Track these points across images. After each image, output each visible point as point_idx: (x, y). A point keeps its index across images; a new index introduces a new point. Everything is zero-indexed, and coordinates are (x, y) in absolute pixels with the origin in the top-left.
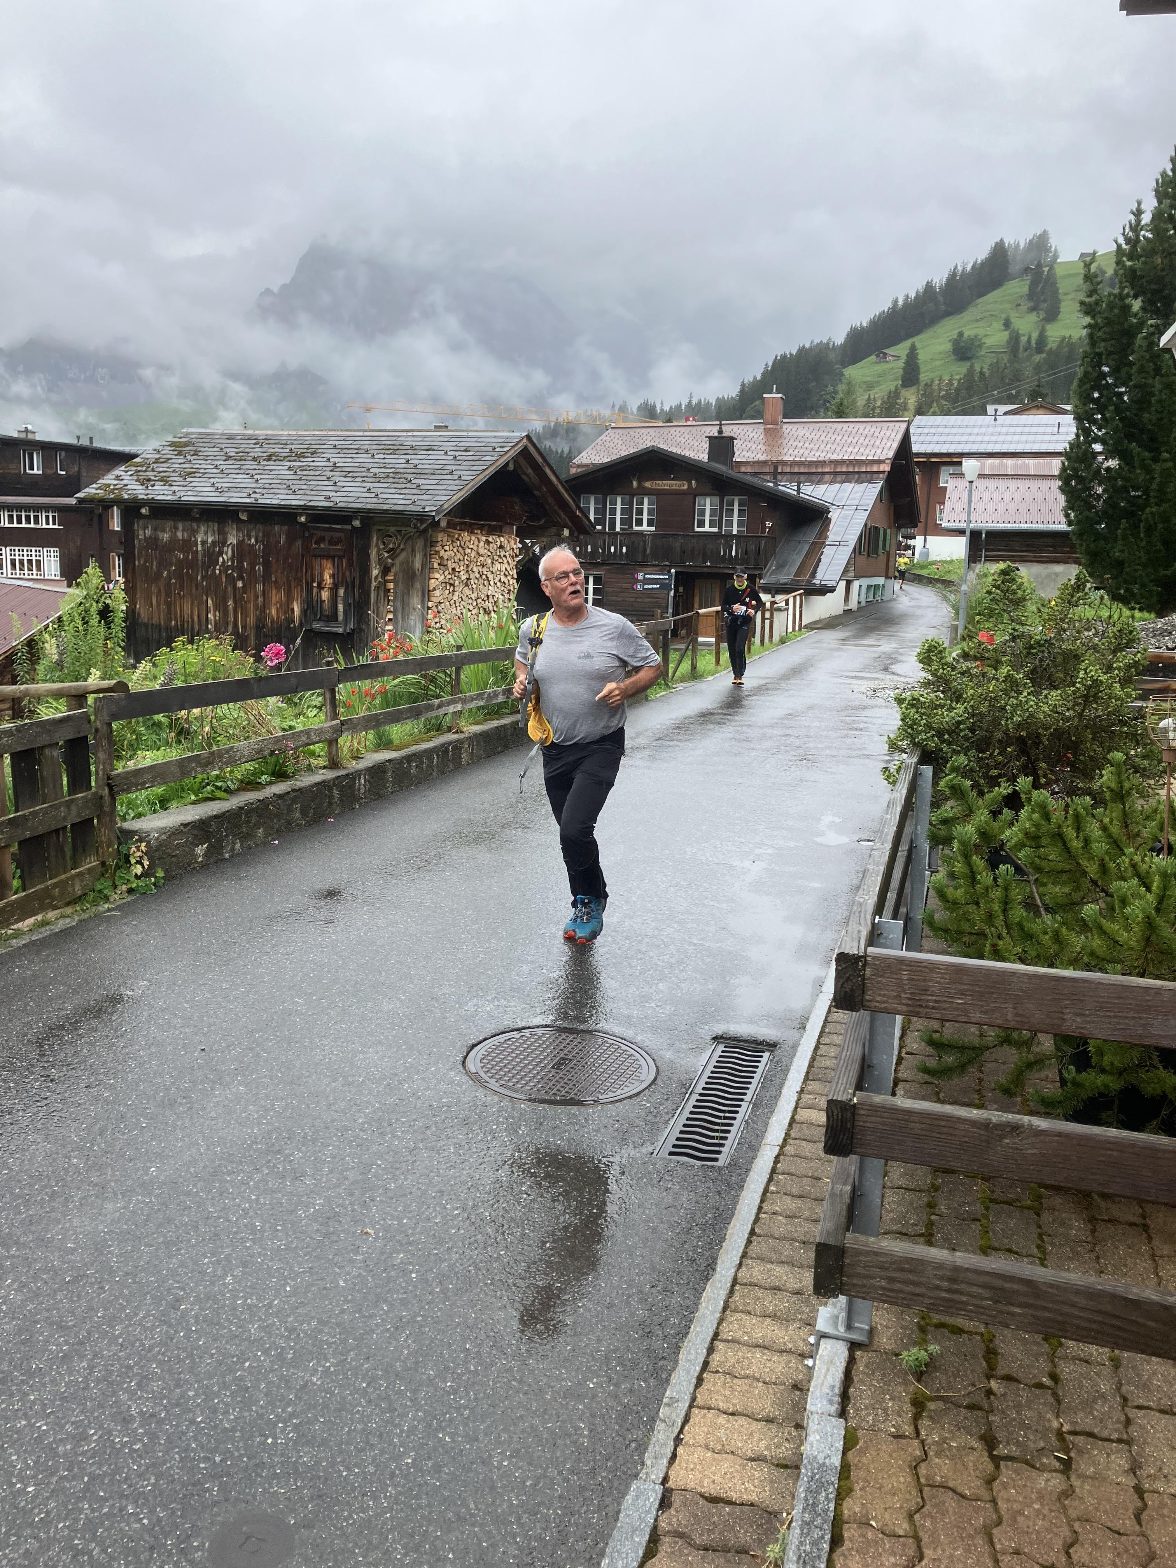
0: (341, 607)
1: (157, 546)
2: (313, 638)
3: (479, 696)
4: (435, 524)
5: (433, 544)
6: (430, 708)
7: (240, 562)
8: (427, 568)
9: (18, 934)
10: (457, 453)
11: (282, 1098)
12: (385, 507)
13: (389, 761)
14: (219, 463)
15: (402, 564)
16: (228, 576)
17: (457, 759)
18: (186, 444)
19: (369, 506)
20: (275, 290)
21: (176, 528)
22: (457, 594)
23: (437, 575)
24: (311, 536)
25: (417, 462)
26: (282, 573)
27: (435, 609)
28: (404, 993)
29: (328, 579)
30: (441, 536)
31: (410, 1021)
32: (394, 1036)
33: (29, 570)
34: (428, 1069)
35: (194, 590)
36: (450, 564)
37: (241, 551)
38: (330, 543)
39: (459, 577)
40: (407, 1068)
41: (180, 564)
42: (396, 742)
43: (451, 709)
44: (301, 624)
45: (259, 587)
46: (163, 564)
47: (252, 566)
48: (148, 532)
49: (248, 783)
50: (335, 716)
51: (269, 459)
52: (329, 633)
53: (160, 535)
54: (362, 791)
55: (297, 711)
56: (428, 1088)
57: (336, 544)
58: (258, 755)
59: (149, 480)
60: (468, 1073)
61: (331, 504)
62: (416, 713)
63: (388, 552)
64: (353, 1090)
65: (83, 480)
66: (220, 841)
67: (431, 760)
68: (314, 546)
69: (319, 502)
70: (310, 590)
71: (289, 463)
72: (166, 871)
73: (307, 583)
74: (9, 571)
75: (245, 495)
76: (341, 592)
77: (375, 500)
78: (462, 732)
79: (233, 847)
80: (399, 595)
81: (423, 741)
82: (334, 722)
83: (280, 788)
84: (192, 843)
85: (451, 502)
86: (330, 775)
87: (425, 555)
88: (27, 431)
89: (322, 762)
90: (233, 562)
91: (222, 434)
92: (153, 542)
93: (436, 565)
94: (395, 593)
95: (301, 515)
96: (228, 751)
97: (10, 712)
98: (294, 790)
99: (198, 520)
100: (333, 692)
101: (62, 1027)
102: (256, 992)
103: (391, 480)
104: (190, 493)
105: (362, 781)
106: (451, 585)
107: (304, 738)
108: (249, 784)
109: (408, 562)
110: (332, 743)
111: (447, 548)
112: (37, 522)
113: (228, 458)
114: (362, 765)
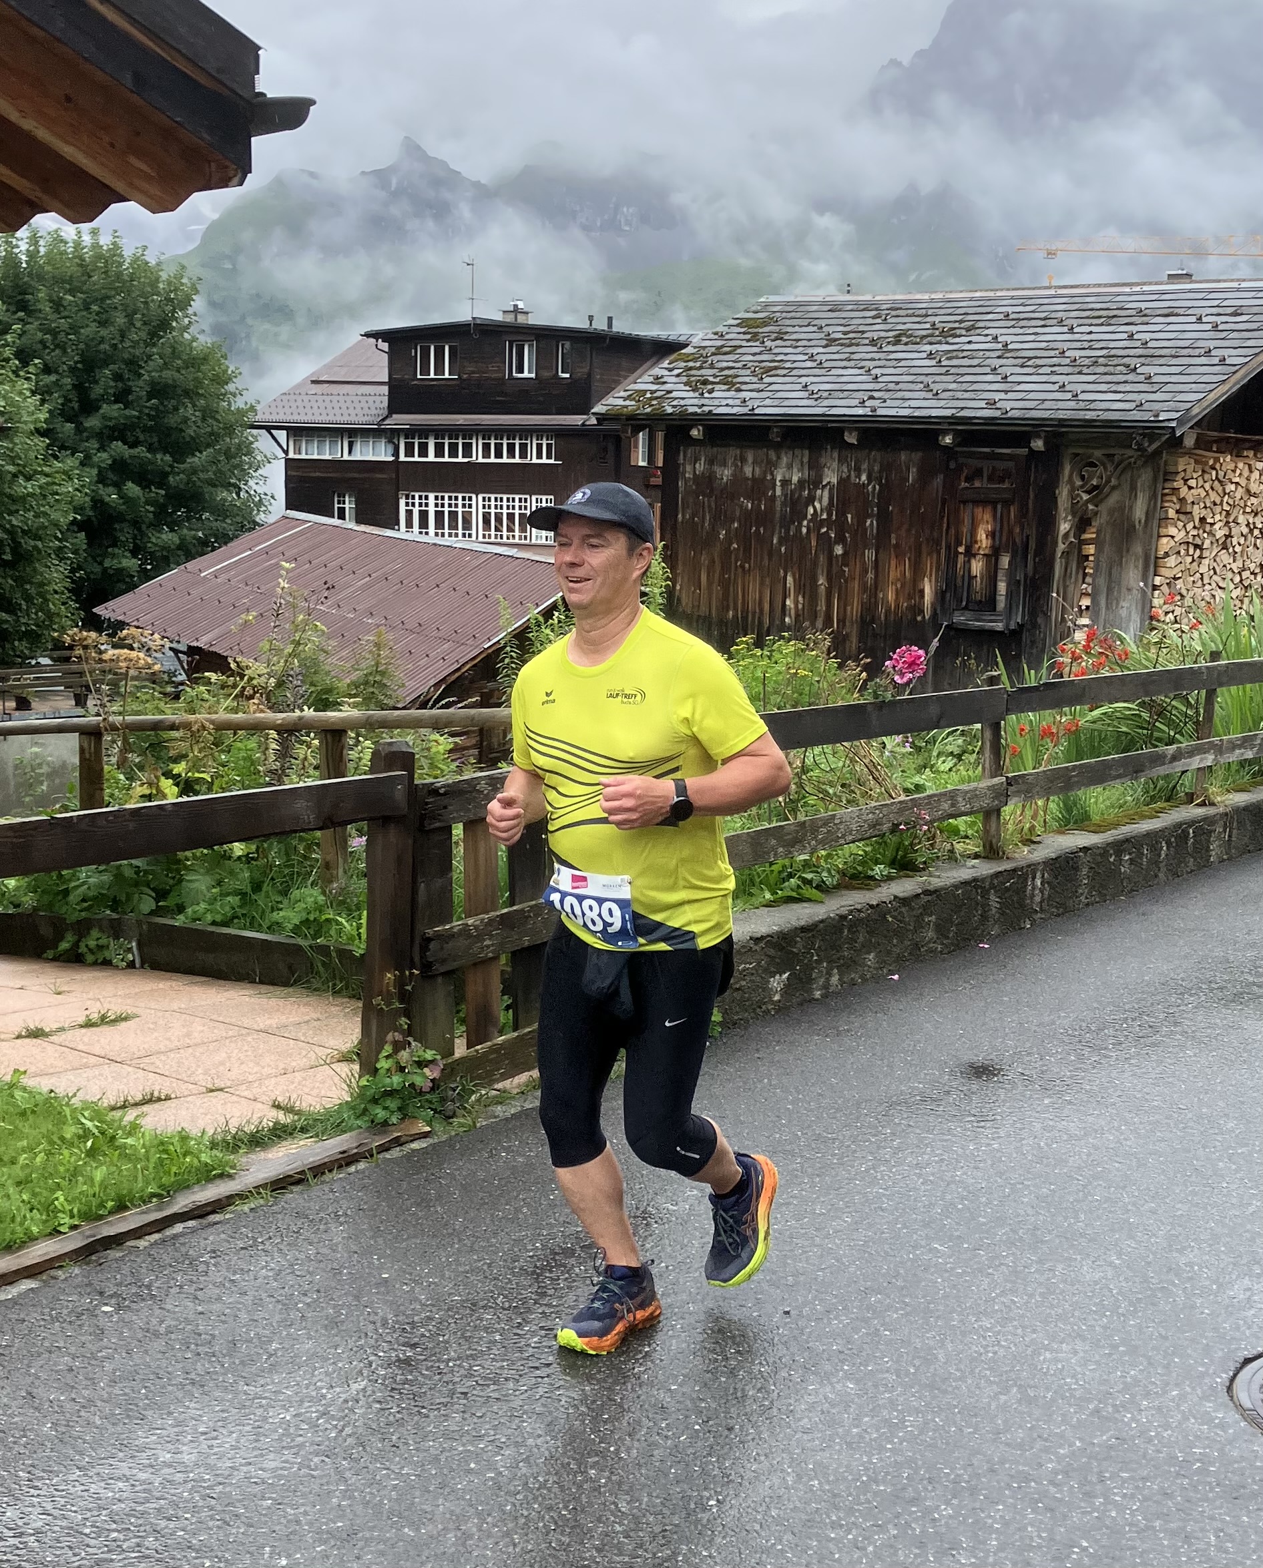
0: (1002, 587)
1: (712, 490)
2: (956, 639)
3: (1246, 742)
4: (1175, 443)
5: (1169, 476)
6: (1159, 759)
7: (842, 514)
8: (1156, 520)
9: (503, 1098)
10: (1219, 319)
11: (918, 1411)
12: (1089, 415)
13: (1085, 849)
14: (815, 350)
15: (1111, 512)
16: (820, 537)
17: (1202, 849)
18: (765, 323)
19: (1061, 415)
20: (906, 61)
21: (743, 460)
22: (1205, 562)
23: (1172, 531)
24: (959, 469)
25: (1147, 336)
26: (909, 530)
27: (1165, 589)
28: (1119, 1255)
29: (983, 540)
30: (1183, 463)
31: (1131, 1303)
32: (1105, 1328)
33: (510, 529)
34: (1165, 1392)
35: (766, 562)
36: (1197, 512)
37: (845, 495)
38: (990, 479)
39: (1211, 534)
40: (1126, 1388)
41: (748, 518)
42: (1096, 818)
43: (1196, 762)
44: (934, 614)
45: (870, 555)
46: (721, 517)
47: (861, 519)
48: (700, 467)
49: (854, 877)
50: (997, 769)
51: (897, 342)
52: (981, 632)
53: (718, 470)
54: (1038, 899)
55: (920, 761)
56: (1167, 1426)
57: (1002, 480)
58: (873, 832)
59: (705, 382)
60: (1239, 1407)
61: (997, 414)
62: (1134, 769)
63: (1088, 492)
64: (1037, 1413)
65: (596, 385)
66: (809, 968)
67: (1155, 849)
68: (963, 485)
69: (977, 409)
70: (952, 557)
71: (928, 348)
72: (725, 1013)
73: (948, 547)
74: (481, 532)
75: (856, 402)
76: (1005, 561)
77: (1072, 404)
78: (1212, 804)
79: (828, 980)
80: (1104, 565)
81: (1144, 817)
82: (996, 780)
83: (905, 887)
84: (766, 970)
85: (1205, 404)
86: (985, 869)
87: (1154, 496)
88: (516, 310)
89: (973, 847)
90: (830, 515)
91: (824, 303)
92: (707, 482)
93: (1172, 513)
94: (1097, 561)
95: (945, 432)
96: (827, 821)
97: (476, 752)
98: (927, 892)
99: (778, 447)
100: (996, 728)
101: (570, 1253)
102: (870, 1226)
103: (1101, 369)
104: (768, 402)
105: (1038, 882)
106: (1196, 546)
107: (946, 806)
108: (856, 878)
109: (1121, 509)
110: (992, 814)
111: (1192, 483)
112: (523, 455)
113: (831, 342)
114: (1040, 854)
